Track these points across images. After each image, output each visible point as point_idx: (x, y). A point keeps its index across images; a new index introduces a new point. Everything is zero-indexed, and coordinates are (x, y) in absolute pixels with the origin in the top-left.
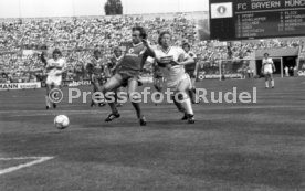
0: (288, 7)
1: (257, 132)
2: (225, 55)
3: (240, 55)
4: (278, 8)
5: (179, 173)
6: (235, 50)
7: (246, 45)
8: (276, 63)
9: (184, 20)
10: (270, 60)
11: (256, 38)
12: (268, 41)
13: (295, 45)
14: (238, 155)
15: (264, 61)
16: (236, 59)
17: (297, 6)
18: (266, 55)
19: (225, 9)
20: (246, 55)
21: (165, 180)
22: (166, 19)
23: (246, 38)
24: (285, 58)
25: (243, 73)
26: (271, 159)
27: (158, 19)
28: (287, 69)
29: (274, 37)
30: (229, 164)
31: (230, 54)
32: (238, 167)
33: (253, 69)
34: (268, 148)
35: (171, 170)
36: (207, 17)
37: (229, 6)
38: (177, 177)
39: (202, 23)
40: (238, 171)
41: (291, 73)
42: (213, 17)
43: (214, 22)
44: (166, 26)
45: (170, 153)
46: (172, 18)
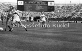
0: (38, 4)
1: (28, 36)
2: (21, 15)
3: (25, 15)
4: (35, 4)
5: (6, 46)
6: (24, 14)
7: (27, 13)
8: (35, 18)
9: (10, 5)
10: (33, 17)
11: (29, 11)
12: (33, 12)
13: (40, 14)
14: (23, 42)
15: (31, 17)
16: (24, 16)
17: (40, 4)
18: (32, 16)
19: (21, 3)
20: (27, 15)
21: (2, 48)
22: (5, 4)
23: (27, 11)
24: (37, 17)
25: (26, 20)
26: (32, 44)
27: (3, 4)
28: (37, 20)
29: (34, 11)
30: (20, 45)
31: (23, 15)
32: (22, 45)
33: (28, 19)
34: (31, 41)
35: (4, 45)
36: (17, 4)
37: (23, 2)
38: (6, 47)
39: (15, 6)
40: (22, 46)
41: (38, 21)
42: (18, 4)
43: (18, 6)
44: (5, 5)
45: (4, 41)
46: (7, 4)
